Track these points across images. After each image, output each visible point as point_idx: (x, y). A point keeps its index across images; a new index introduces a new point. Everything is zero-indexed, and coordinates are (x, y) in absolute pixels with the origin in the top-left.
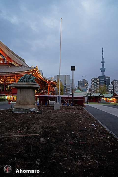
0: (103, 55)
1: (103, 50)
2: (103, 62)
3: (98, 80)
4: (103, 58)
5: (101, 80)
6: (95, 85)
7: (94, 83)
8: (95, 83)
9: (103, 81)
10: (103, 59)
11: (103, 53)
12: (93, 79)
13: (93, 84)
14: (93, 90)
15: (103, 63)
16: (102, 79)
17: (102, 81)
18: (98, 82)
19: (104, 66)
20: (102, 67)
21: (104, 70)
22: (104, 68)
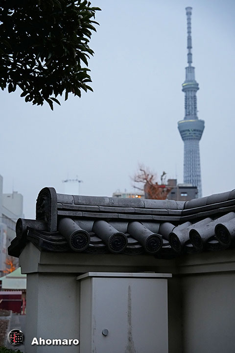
0: (190, 47)
2: (191, 89)
4: (190, 62)
10: (190, 70)
11: (189, 39)
15: (191, 94)
19: (195, 111)
20: (186, 115)
21: (197, 131)
22: (196, 118)
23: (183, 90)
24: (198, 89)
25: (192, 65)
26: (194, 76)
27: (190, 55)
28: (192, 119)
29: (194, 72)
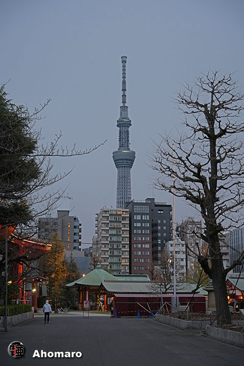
0: (124, 90)
1: (124, 66)
2: (124, 125)
3: (124, 219)
4: (124, 102)
5: (139, 217)
6: (115, 239)
7: (111, 232)
8: (114, 232)
9: (145, 221)
10: (124, 108)
11: (124, 83)
12: (106, 211)
13: (104, 234)
14: (105, 259)
15: (124, 129)
16: (142, 214)
17: (141, 221)
18: (124, 225)
19: (127, 143)
20: (120, 147)
21: (129, 160)
22: (129, 149)
23: (118, 126)
24: (131, 125)
25: (126, 105)
26: (127, 115)
27: (124, 96)
28: (125, 150)
29: (127, 111)
